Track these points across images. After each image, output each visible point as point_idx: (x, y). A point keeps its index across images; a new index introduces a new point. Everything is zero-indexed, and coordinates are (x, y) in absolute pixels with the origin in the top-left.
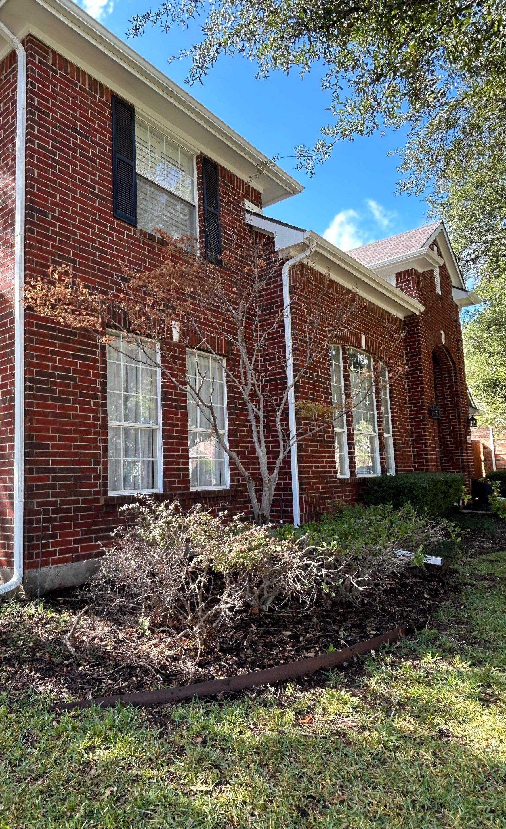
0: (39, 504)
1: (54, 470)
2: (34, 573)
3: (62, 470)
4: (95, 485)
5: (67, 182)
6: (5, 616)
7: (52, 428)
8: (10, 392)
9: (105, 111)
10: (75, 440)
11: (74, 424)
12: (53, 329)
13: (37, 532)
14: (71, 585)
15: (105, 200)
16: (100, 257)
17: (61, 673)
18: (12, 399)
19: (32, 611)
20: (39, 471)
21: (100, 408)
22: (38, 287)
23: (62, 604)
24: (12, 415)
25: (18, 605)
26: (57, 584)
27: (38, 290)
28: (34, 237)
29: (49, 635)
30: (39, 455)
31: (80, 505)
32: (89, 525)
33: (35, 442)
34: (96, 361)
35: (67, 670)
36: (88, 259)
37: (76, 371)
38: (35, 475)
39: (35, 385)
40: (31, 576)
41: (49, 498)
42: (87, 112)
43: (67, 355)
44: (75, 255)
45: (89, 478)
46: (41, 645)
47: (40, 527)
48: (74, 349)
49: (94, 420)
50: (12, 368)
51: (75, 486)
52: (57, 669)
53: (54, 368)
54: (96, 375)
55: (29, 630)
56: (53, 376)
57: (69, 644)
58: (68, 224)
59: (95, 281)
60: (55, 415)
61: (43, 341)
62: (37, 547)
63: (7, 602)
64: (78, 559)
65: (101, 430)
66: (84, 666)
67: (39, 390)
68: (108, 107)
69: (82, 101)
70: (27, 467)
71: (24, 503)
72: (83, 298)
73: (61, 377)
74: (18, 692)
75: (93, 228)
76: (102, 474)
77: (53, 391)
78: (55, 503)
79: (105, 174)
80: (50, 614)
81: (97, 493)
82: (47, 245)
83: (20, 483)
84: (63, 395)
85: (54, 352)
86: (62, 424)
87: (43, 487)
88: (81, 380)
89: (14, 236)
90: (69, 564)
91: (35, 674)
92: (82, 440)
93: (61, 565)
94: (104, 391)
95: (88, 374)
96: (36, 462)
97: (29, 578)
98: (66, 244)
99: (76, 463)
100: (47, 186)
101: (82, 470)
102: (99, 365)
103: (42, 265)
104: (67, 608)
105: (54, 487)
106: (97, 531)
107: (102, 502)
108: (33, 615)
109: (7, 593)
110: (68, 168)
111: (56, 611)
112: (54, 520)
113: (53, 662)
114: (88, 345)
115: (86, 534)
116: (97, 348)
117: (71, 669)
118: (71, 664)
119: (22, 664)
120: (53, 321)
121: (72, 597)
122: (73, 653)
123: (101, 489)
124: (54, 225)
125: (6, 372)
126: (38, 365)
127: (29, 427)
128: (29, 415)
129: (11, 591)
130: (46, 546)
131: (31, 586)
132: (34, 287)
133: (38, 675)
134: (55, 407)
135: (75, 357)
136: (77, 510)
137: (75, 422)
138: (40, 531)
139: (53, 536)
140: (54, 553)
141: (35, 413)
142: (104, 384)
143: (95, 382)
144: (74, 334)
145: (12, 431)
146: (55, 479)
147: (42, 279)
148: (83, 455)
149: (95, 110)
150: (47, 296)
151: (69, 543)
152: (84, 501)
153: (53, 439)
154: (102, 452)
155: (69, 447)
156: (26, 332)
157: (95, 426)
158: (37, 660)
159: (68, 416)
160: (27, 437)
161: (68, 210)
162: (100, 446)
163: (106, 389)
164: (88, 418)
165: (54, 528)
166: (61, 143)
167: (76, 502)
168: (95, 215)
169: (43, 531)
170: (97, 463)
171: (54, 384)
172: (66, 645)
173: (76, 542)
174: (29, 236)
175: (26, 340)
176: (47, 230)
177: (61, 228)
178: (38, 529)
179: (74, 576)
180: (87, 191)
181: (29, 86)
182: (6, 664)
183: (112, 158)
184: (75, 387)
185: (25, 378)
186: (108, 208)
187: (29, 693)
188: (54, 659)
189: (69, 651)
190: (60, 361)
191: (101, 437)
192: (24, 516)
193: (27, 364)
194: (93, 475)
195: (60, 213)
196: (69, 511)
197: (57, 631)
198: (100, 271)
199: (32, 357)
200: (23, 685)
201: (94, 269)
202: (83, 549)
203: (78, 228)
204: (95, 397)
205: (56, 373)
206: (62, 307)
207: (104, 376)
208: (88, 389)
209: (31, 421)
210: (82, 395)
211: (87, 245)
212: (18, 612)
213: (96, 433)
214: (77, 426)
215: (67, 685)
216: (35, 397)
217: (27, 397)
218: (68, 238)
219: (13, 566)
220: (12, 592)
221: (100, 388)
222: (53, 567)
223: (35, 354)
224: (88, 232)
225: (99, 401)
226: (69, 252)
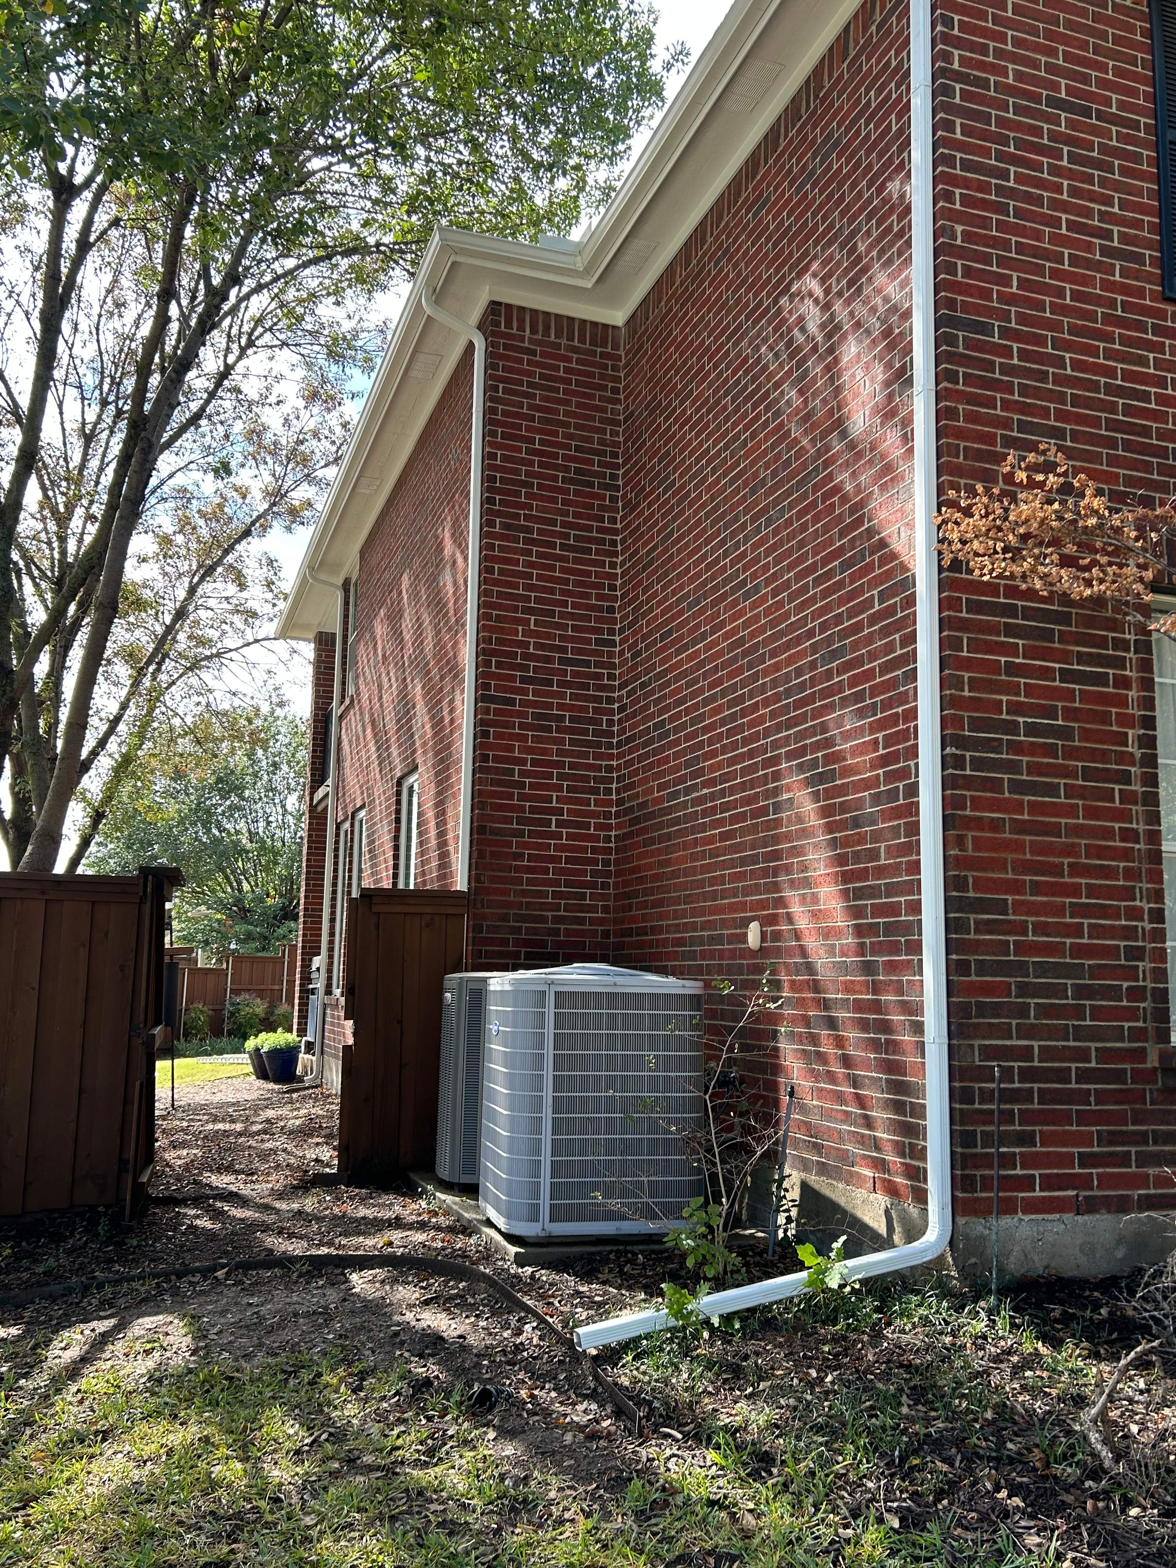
0: (989, 1053)
1: (1021, 968)
2: (978, 1226)
3: (1043, 969)
4: (1131, 1013)
5: (1038, 236)
6: (914, 1326)
7: (1014, 861)
8: (905, 773)
9: (1131, 29)
10: (1075, 891)
11: (1070, 850)
12: (1010, 610)
13: (984, 1123)
14: (1076, 1273)
15: (1138, 258)
16: (1128, 410)
17: (1079, 1510)
18: (913, 790)
19: (980, 1326)
20: (983, 968)
21: (1140, 808)
22: (978, 510)
23: (1056, 1321)
24: (914, 829)
25: (945, 1304)
26: (1038, 1264)
27: (977, 517)
28: (957, 391)
29: (1034, 1398)
30: (983, 927)
31: (1093, 1064)
32: (1119, 1118)
33: (971, 894)
34: (1123, 683)
35: (1095, 1507)
36: (1095, 422)
37: (1071, 714)
38: (974, 978)
39: (968, 754)
40: (973, 1234)
41: (1011, 1038)
42: (1084, 46)
43: (1046, 673)
44: (1061, 415)
45: (1113, 993)
46: (1015, 1423)
47: (992, 1112)
48: (1064, 657)
49: (1123, 840)
50: (912, 714)
51: (1078, 1012)
52: (1069, 1499)
53: (1016, 708)
54: (1126, 721)
55: (979, 1374)
56: (1011, 727)
57: (1093, 1437)
58: (1040, 341)
59: (1117, 475)
60: (1021, 827)
61: (986, 642)
62: (985, 1161)
63: (916, 1292)
64: (1090, 1206)
65: (1145, 866)
66: (1144, 1509)
67: (978, 764)
68: (1140, 16)
69: (1069, 25)
70: (954, 957)
71: (950, 1046)
72: (1092, 521)
73: (1032, 730)
74: (970, 1536)
75: (1108, 338)
76: (1150, 985)
77: (1012, 767)
78: (1026, 1053)
79: (1139, 192)
80: (1030, 1345)
81: (1138, 1034)
82: (990, 403)
83: (937, 996)
84: (1040, 775)
85: (1012, 669)
86: (1038, 849)
87: (996, 1010)
88: (1086, 735)
89: (910, 397)
90: (1068, 1217)
91: (1010, 1497)
92: (1092, 891)
93: (1046, 1216)
94: (1151, 761)
95: (1105, 718)
96: (975, 947)
97: (967, 1237)
98: (1037, 393)
99: (1078, 951)
100: (986, 259)
101: (1095, 972)
102: (1133, 694)
103: (979, 456)
104: (1073, 1336)
105: (1022, 1011)
106: (1141, 1138)
107: (1152, 1061)
108: (985, 1337)
109: (912, 1267)
110: (1038, 201)
111: (1043, 1337)
112: (1027, 1096)
113: (1055, 1477)
114: (1102, 642)
115: (1111, 1143)
116: (1128, 650)
117: (1108, 1507)
118: (1107, 1494)
119: (970, 1461)
120: (1012, 591)
121: (1084, 1308)
122: (1107, 1464)
123: (1150, 1025)
124: (1007, 352)
125: (896, 724)
126: (975, 704)
127: (957, 857)
128: (954, 829)
129: (921, 1265)
130: (1008, 1161)
131: (973, 1260)
132: (967, 512)
133: (1017, 1501)
134: (1018, 807)
135: (1067, 674)
136: (1084, 1076)
137: (1073, 845)
138: (991, 1123)
139: (1026, 1139)
140: (1027, 1183)
141: (969, 823)
142: (1149, 742)
143: (1122, 739)
144: (1063, 618)
145: (915, 868)
146: (1024, 990)
147: (987, 490)
148: (1096, 931)
149: (1104, 36)
150: (1000, 529)
151: (1065, 1160)
152: (1104, 1055)
153: (1016, 887)
154: (1148, 926)
155: (1060, 911)
156: (943, 624)
157: (1126, 854)
158: (1011, 1461)
159: (1054, 830)
160: (952, 883)
161: (1039, 306)
162: (1141, 909)
163: (1155, 756)
164: (1108, 833)
165: (1026, 1117)
166: (1020, 144)
167: (1082, 1055)
168: (1112, 304)
169: (1000, 1123)
170: (1136, 954)
171: (1016, 748)
172: (1085, 1438)
173: (1086, 1160)
174: (946, 389)
175: (943, 644)
176: (989, 366)
177: (1024, 355)
178: (986, 1117)
179: (1081, 1250)
180: (1089, 247)
181: (939, 28)
182: (932, 1451)
183: (1156, 146)
184: (1071, 753)
185: (943, 738)
186: (1149, 278)
187: (1000, 1544)
188: (1058, 1469)
189: (1095, 1455)
190: (1030, 690)
191: (1145, 886)
192: (951, 1080)
193: (945, 703)
194: (1125, 985)
195: (1022, 319)
196: (1063, 1076)
197: (1054, 1392)
198: (1128, 446)
199: (958, 684)
200: (980, 1520)
201: (1111, 443)
202: (1106, 1181)
203: (1068, 346)
204: (1125, 777)
205: (1021, 720)
206: (1036, 551)
207: (1149, 722)
208: (1104, 756)
209: (960, 842)
210: (1088, 774)
211: (1094, 386)
212: (947, 1323)
213: (1129, 874)
214: (1077, 855)
215: (1098, 1549)
216: (969, 783)
217: (947, 783)
218: (1043, 376)
219: (926, 1203)
220: (926, 1268)
221: (1138, 754)
222: (1026, 1218)
223: (967, 675)
224: (1093, 351)
225: (1136, 787)
226: (1045, 413)
